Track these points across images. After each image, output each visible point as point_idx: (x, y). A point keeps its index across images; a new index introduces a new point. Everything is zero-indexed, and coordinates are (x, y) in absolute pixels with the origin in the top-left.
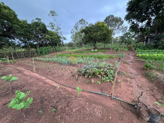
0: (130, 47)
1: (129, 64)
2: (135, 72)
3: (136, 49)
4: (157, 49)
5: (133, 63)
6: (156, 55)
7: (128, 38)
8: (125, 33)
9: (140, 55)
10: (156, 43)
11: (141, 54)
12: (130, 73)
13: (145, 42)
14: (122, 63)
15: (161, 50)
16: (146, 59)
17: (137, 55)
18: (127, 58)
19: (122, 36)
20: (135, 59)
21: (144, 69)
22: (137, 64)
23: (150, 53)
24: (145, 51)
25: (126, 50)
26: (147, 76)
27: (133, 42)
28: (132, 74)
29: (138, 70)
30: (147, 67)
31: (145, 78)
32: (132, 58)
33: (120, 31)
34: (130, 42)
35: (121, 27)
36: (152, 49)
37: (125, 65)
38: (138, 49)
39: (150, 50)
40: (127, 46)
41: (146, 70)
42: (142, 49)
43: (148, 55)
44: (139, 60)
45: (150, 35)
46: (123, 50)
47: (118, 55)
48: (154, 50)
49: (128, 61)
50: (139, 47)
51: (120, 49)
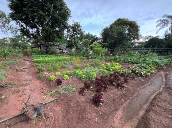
0: (25, 52)
1: (25, 71)
2: (30, 77)
3: (32, 54)
4: (48, 54)
5: (29, 69)
6: (47, 59)
7: (23, 41)
8: (16, 35)
9: (35, 60)
10: (46, 49)
11: (37, 59)
12: (25, 80)
13: (39, 48)
14: (13, 72)
15: (50, 55)
16: (40, 63)
17: (33, 60)
18: (23, 64)
19: (12, 37)
20: (31, 64)
21: (38, 73)
22: (32, 69)
23: (43, 57)
24: (40, 56)
25: (21, 55)
26: (39, 78)
27: (29, 46)
28: (27, 80)
29: (34, 75)
30: (40, 70)
31: (38, 80)
32: (28, 63)
33: (8, 31)
34: (26, 46)
35: (9, 27)
36: (45, 54)
37: (19, 73)
38: (34, 55)
39: (44, 56)
40: (23, 50)
41: (39, 72)
42: (37, 54)
43: (42, 59)
44: (34, 65)
45: (41, 43)
46: (16, 56)
47: (8, 62)
48: (46, 55)
49: (24, 67)
50: (35, 52)
51: (12, 55)
